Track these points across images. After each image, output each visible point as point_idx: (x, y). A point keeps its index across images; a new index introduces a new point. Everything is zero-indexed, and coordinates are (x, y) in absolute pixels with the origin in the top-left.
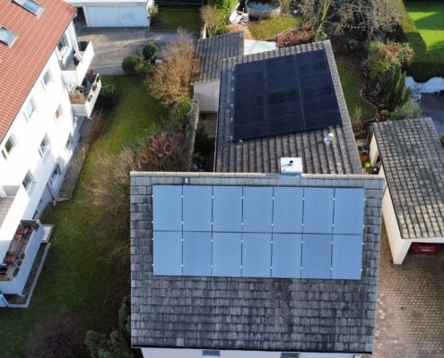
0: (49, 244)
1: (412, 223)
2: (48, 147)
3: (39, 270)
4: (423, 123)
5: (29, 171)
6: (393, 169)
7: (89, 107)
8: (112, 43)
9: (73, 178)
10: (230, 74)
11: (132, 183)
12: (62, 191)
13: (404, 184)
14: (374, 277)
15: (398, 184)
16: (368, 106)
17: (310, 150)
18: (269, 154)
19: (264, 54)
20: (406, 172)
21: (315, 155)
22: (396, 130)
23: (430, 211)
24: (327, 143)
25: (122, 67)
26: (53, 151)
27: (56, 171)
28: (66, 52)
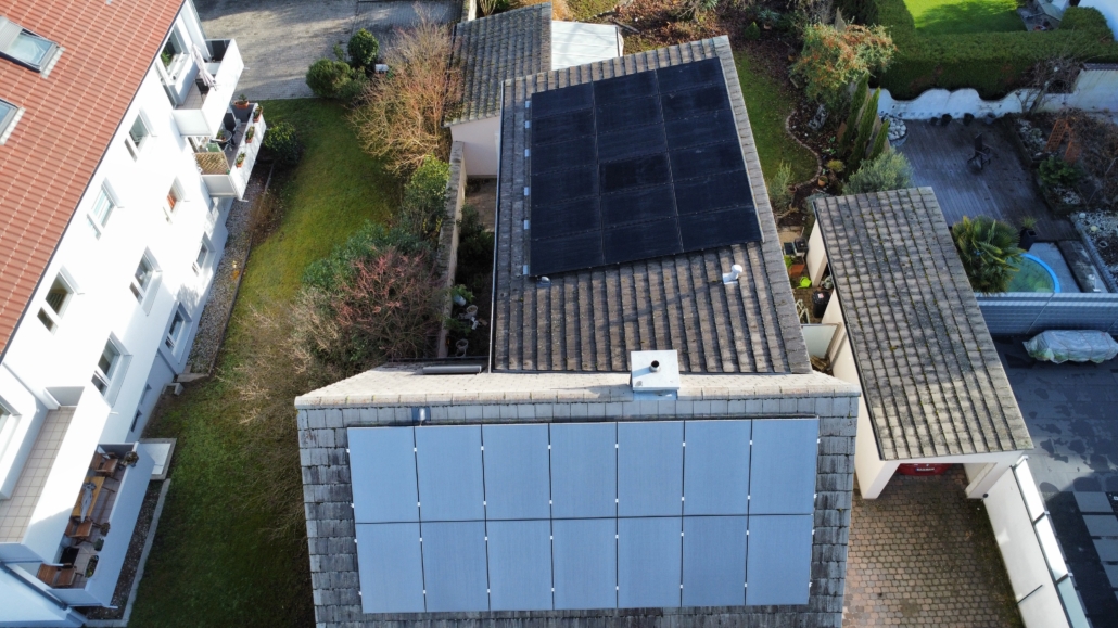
0: (168, 482)
1: (901, 425)
2: (154, 275)
3: (149, 542)
4: (916, 199)
5: (112, 336)
6: (860, 303)
7: (239, 179)
8: (286, 29)
9: (215, 329)
10: (520, 115)
11: (302, 424)
12: (194, 355)
13: (881, 336)
14: (835, 595)
15: (870, 337)
16: (803, 151)
17: (694, 302)
18: (606, 311)
19: (590, 67)
20: (885, 309)
21: (703, 314)
22: (861, 215)
23: (937, 396)
24: (730, 285)
25: (307, 82)
26: (165, 281)
27: (178, 317)
28: (182, 66)
